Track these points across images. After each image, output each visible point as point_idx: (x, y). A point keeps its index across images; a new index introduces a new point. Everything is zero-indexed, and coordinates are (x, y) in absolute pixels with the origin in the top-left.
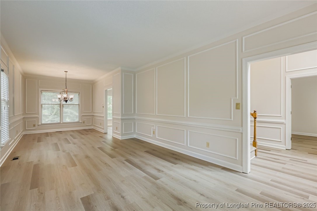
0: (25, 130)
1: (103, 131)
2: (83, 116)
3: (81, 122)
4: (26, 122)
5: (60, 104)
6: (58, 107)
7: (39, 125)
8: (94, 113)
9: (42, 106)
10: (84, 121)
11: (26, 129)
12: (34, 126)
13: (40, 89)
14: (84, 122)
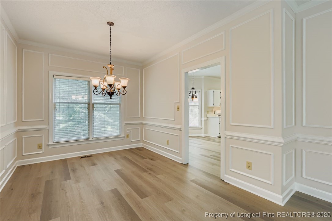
0: (20, 156)
1: (179, 159)
2: (127, 124)
3: (123, 136)
4: (23, 139)
5: (89, 104)
6: (84, 108)
7: (48, 145)
8: (144, 119)
9: (55, 108)
10: (128, 134)
11: (24, 154)
12: (40, 146)
13: (52, 73)
14: (128, 136)
